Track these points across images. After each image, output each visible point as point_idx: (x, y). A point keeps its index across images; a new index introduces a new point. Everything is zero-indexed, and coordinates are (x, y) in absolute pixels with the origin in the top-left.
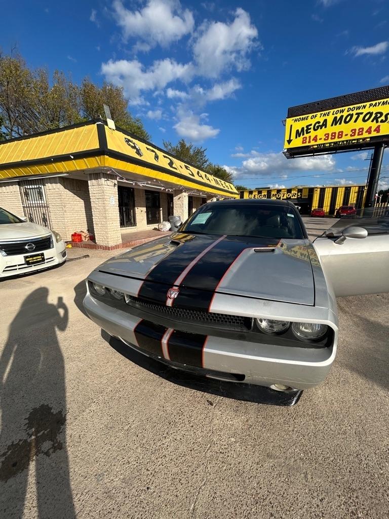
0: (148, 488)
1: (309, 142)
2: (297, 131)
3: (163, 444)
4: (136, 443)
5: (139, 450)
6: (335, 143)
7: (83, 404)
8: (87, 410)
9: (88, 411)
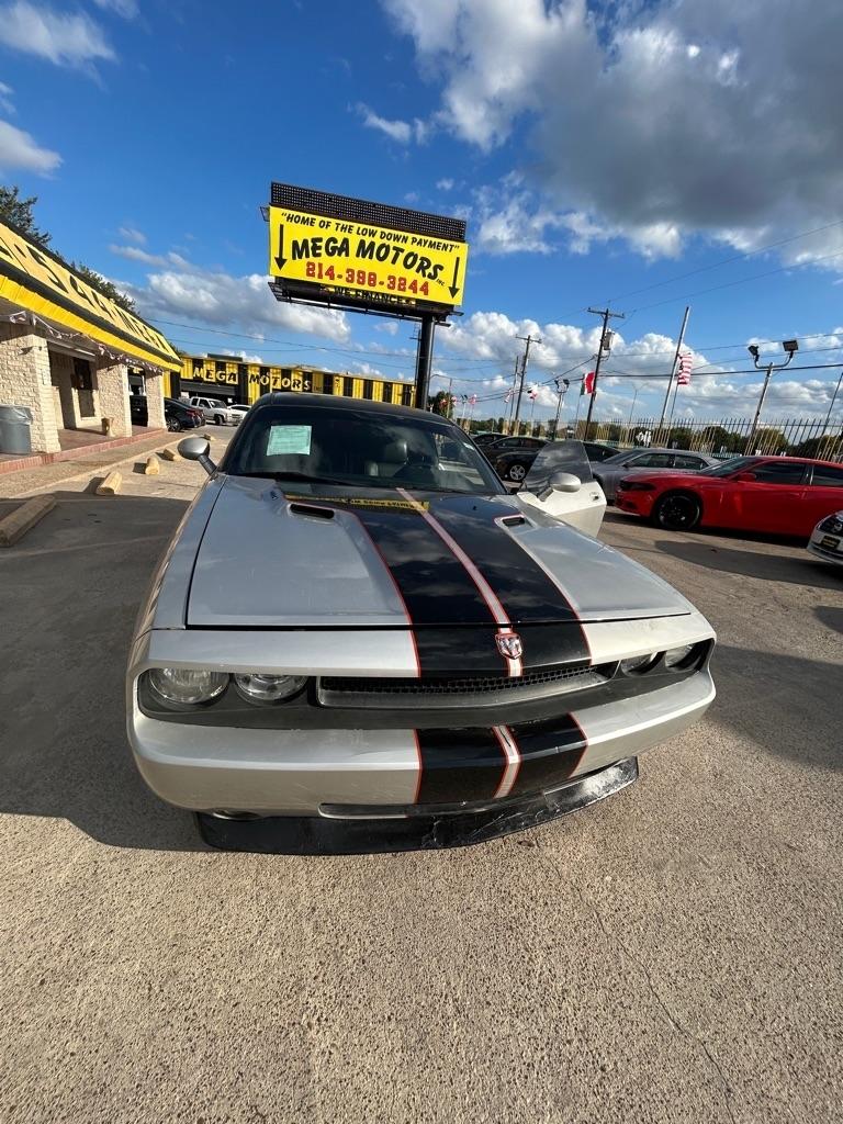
0: (603, 1069)
1: (320, 276)
2: (295, 244)
3: (540, 974)
4: (501, 1019)
5: (521, 1026)
6: (366, 293)
7: (277, 1057)
8: (312, 1060)
9: (316, 1062)
